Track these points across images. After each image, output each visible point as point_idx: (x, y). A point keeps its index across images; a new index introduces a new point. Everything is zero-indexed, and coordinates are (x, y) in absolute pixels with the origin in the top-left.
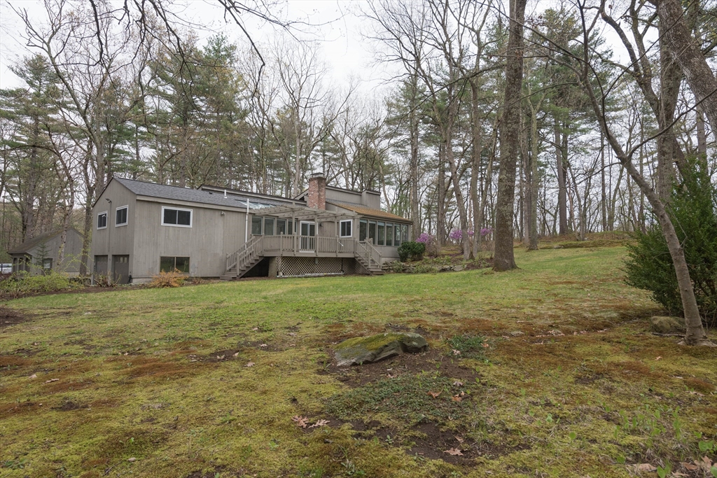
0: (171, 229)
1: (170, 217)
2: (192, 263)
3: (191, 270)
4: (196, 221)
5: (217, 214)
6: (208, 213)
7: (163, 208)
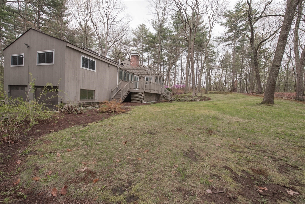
0: (86, 71)
1: (86, 63)
2: (96, 94)
3: (95, 98)
4: (98, 68)
5: (107, 65)
6: (103, 64)
7: (82, 56)
